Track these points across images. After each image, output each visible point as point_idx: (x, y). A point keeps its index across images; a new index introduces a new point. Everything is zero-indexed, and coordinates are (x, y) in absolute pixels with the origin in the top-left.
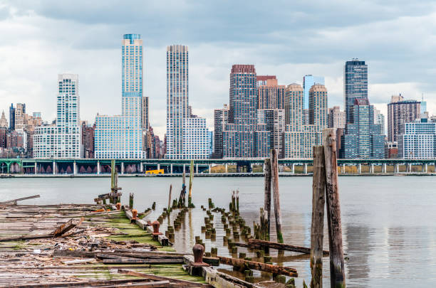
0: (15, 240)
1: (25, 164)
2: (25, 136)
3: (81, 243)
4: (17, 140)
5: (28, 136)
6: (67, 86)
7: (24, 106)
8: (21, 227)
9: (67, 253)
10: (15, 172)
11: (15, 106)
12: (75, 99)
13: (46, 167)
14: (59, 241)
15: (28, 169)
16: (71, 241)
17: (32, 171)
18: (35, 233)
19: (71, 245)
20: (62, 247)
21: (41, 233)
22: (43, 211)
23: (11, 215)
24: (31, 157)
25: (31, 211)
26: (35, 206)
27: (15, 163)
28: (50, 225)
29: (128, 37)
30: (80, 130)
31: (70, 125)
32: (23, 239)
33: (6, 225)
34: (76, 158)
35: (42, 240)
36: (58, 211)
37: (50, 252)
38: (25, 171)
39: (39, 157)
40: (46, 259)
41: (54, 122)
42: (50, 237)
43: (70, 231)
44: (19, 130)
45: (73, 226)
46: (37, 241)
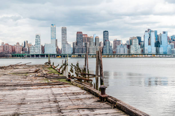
0: (26, 73)
1: (28, 55)
2: (28, 48)
3: (41, 74)
4: (26, 49)
5: (29, 48)
6: (38, 36)
7: (27, 41)
8: (27, 70)
9: (38, 76)
10: (25, 57)
11: (25, 41)
12: (40, 39)
13: (33, 56)
14: (36, 73)
15: (28, 56)
16: (39, 73)
17: (29, 57)
18: (30, 72)
19: (39, 74)
20: (37, 75)
21: (32, 72)
22: (32, 66)
23: (24, 67)
24: (29, 53)
25: (29, 66)
26: (30, 65)
27: (25, 55)
28: (34, 69)
29: (52, 25)
30: (41, 47)
31: (39, 46)
32: (27, 73)
33: (23, 70)
34: (40, 54)
35: (32, 73)
36: (36, 66)
37: (34, 76)
38: (28, 57)
39: (31, 53)
40: (33, 78)
41: (35, 45)
42: (34, 72)
43: (39, 71)
44: (26, 47)
45: (39, 70)
46: (31, 74)
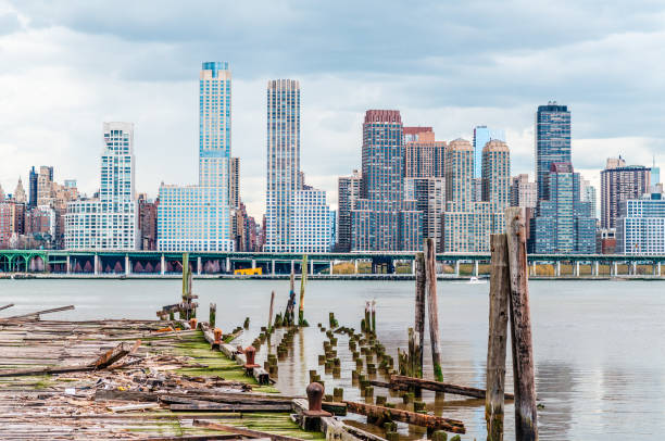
0: (37, 373)
1: (51, 258)
2: (52, 215)
3: (137, 380)
4: (41, 221)
5: (58, 216)
6: (117, 140)
7: (51, 170)
8: (47, 353)
9: (116, 394)
10: (37, 271)
11: (38, 171)
12: (128, 159)
13: (83, 263)
14: (104, 375)
15: (57, 266)
16: (122, 376)
17: (62, 268)
18: (67, 364)
19: (122, 381)
20: (109, 385)
21: (75, 364)
22: (79, 330)
23: (30, 336)
24: (62, 247)
25: (61, 331)
26: (67, 323)
27: (36, 257)
28: (89, 351)
29: (209, 66)
30: (135, 208)
31: (120, 199)
32: (50, 373)
33: (23, 351)
34: (129, 249)
35: (77, 374)
36: (102, 331)
37: (90, 393)
38: (53, 268)
39: (73, 247)
40: (84, 402)
41: (96, 195)
42: (90, 369)
43: (121, 361)
44: (44, 207)
45: (124, 353)
46: (70, 376)
